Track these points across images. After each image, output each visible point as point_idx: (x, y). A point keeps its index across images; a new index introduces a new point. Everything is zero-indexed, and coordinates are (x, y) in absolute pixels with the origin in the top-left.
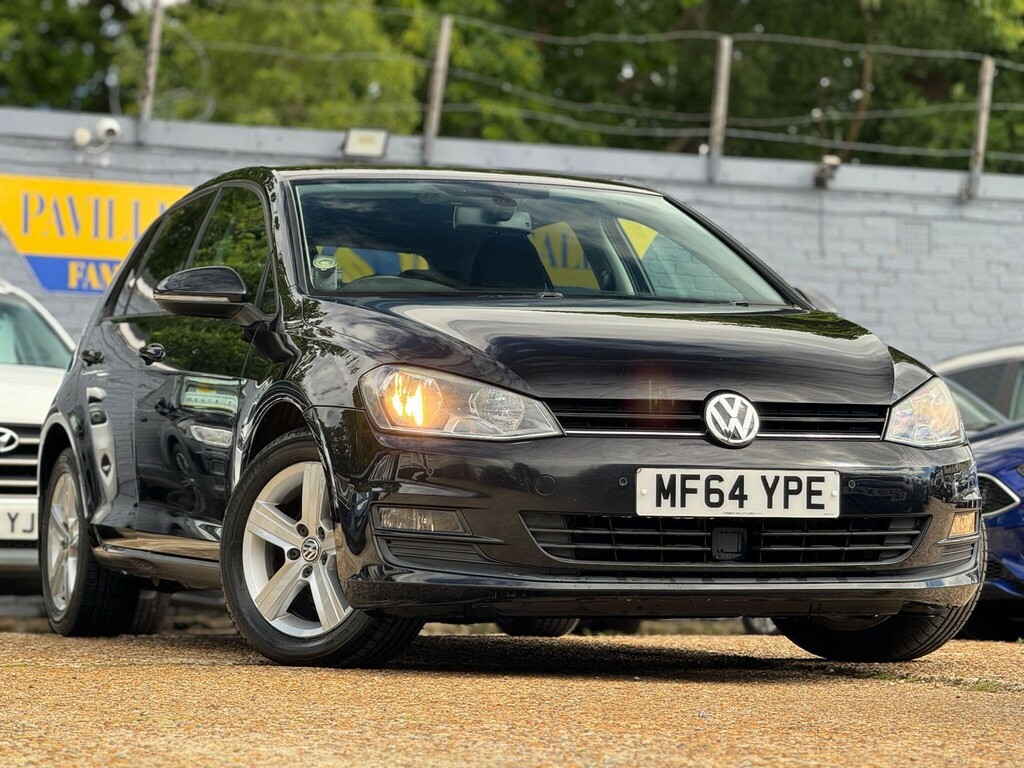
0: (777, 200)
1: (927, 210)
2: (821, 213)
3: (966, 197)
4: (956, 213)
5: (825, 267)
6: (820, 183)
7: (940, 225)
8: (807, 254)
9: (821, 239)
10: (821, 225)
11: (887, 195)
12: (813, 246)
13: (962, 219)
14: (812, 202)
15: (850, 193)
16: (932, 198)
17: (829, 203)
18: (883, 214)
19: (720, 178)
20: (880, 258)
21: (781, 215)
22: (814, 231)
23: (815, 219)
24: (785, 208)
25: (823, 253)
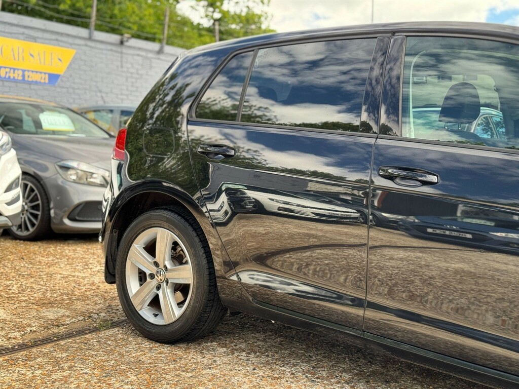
0: (109, 47)
1: (150, 55)
2: (121, 53)
3: (160, 52)
4: (158, 56)
5: (123, 72)
6: (122, 43)
7: (153, 60)
8: (117, 67)
9: (121, 62)
10: (122, 57)
11: (140, 49)
12: (119, 64)
13: (159, 59)
14: (119, 49)
15: (130, 47)
16: (151, 51)
17: (124, 50)
18: (138, 55)
19: (93, 38)
20: (137, 70)
21: (110, 53)
22: (119, 59)
23: (119, 55)
24: (111, 50)
25: (122, 67)
